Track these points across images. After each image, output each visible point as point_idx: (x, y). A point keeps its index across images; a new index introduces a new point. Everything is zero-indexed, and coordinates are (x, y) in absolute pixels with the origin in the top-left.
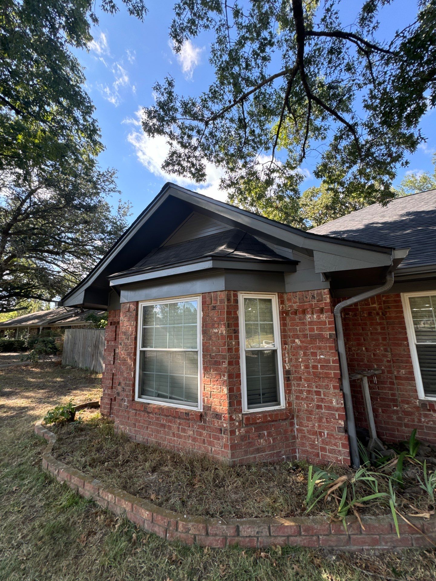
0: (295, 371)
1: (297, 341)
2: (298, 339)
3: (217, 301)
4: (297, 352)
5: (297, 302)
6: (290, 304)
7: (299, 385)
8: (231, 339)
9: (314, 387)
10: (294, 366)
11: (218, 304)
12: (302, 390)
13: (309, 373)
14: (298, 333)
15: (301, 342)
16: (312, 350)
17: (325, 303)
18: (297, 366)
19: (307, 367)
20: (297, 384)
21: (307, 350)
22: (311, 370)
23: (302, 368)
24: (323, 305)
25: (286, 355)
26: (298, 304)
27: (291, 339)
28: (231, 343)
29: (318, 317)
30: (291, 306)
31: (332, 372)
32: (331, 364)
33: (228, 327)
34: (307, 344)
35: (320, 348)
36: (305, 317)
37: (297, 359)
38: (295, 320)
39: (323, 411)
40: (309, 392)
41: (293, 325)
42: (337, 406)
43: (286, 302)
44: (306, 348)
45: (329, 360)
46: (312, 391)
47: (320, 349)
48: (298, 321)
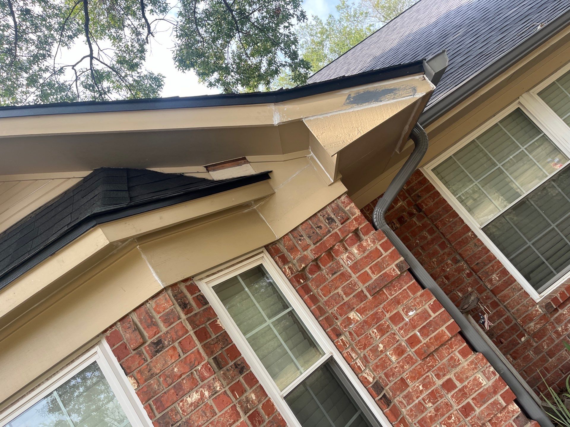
0: (386, 375)
1: (353, 315)
2: (352, 309)
3: (155, 324)
4: (366, 337)
5: (309, 246)
6: (299, 256)
7: (409, 398)
8: (242, 391)
9: (435, 379)
10: (377, 366)
11: (164, 329)
12: (420, 403)
13: (410, 360)
14: (346, 299)
15: (361, 311)
16: (388, 315)
17: (356, 219)
18: (383, 364)
19: (399, 351)
20: (405, 397)
21: (379, 319)
22: (411, 351)
23: (394, 358)
24: (355, 225)
25: (353, 355)
26: (313, 247)
27: (341, 319)
28: (248, 401)
29: (362, 249)
30: (303, 259)
31: (443, 328)
32: (433, 315)
33: (220, 368)
34: (372, 309)
35: (397, 302)
36: (338, 263)
37: (375, 350)
38: (325, 280)
39: (478, 411)
40: (434, 396)
41: (327, 291)
42: (490, 383)
43: (290, 256)
44: (376, 318)
45: (425, 311)
46: (437, 390)
47: (399, 303)
48: (330, 278)
